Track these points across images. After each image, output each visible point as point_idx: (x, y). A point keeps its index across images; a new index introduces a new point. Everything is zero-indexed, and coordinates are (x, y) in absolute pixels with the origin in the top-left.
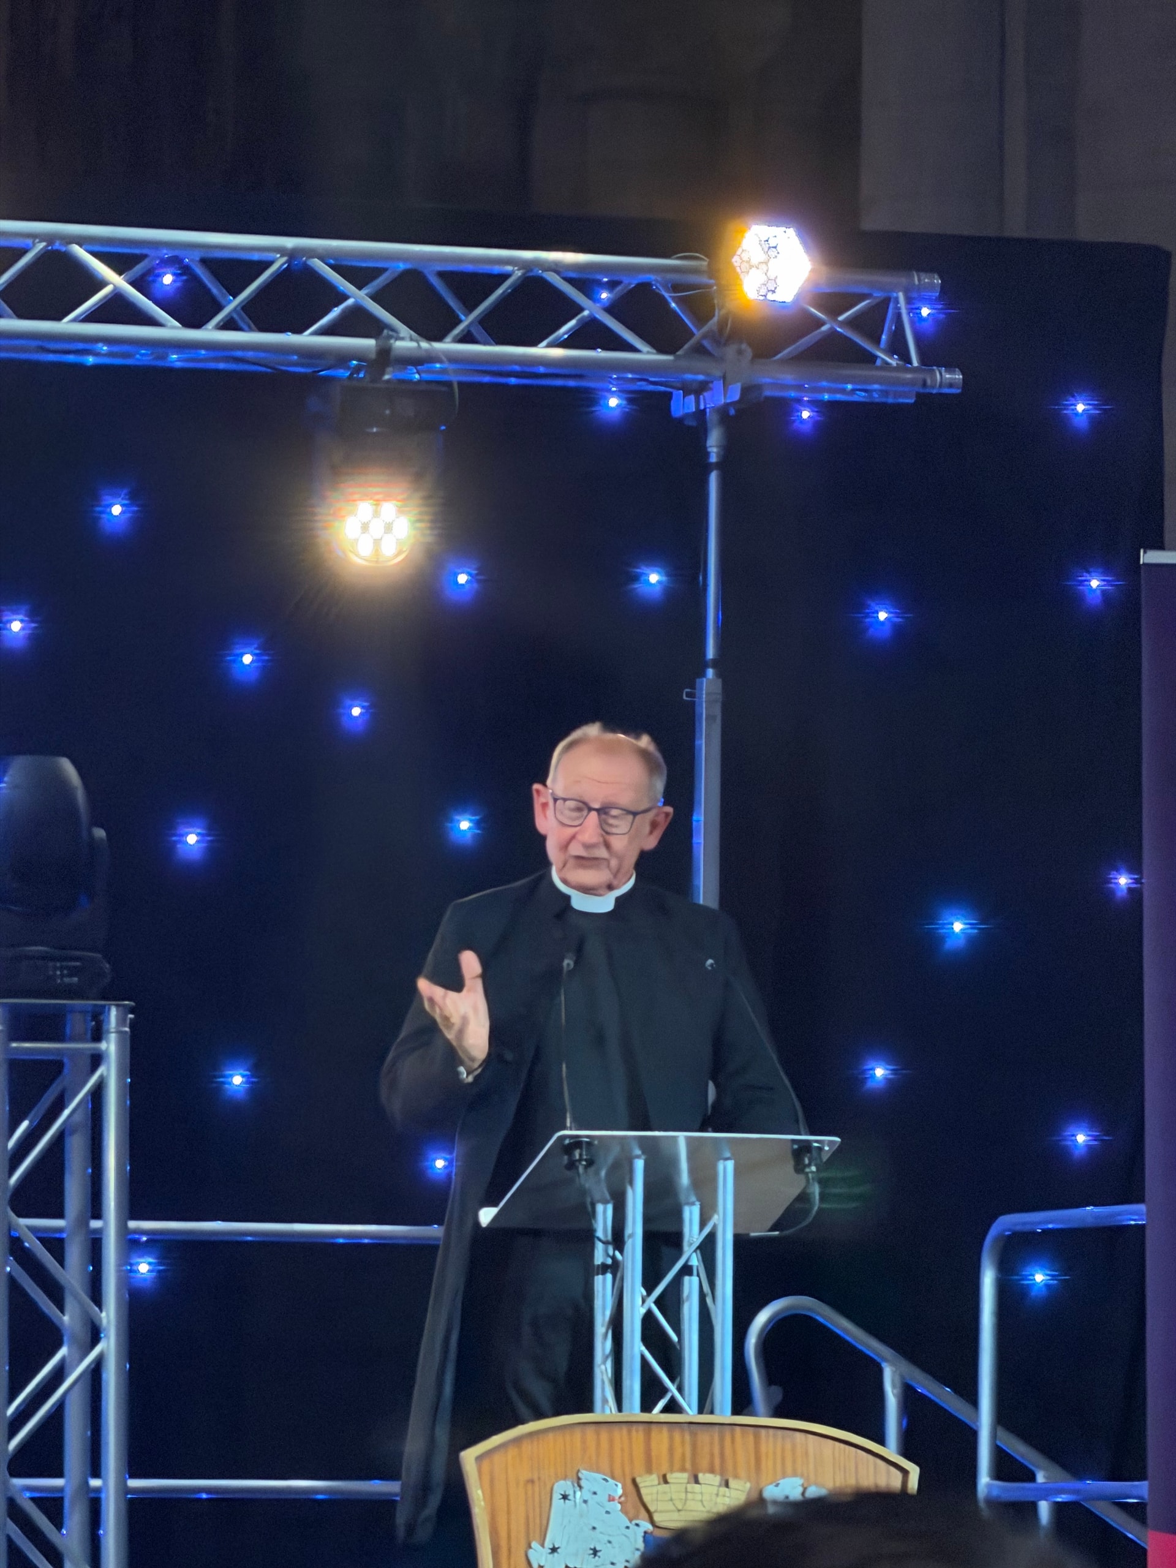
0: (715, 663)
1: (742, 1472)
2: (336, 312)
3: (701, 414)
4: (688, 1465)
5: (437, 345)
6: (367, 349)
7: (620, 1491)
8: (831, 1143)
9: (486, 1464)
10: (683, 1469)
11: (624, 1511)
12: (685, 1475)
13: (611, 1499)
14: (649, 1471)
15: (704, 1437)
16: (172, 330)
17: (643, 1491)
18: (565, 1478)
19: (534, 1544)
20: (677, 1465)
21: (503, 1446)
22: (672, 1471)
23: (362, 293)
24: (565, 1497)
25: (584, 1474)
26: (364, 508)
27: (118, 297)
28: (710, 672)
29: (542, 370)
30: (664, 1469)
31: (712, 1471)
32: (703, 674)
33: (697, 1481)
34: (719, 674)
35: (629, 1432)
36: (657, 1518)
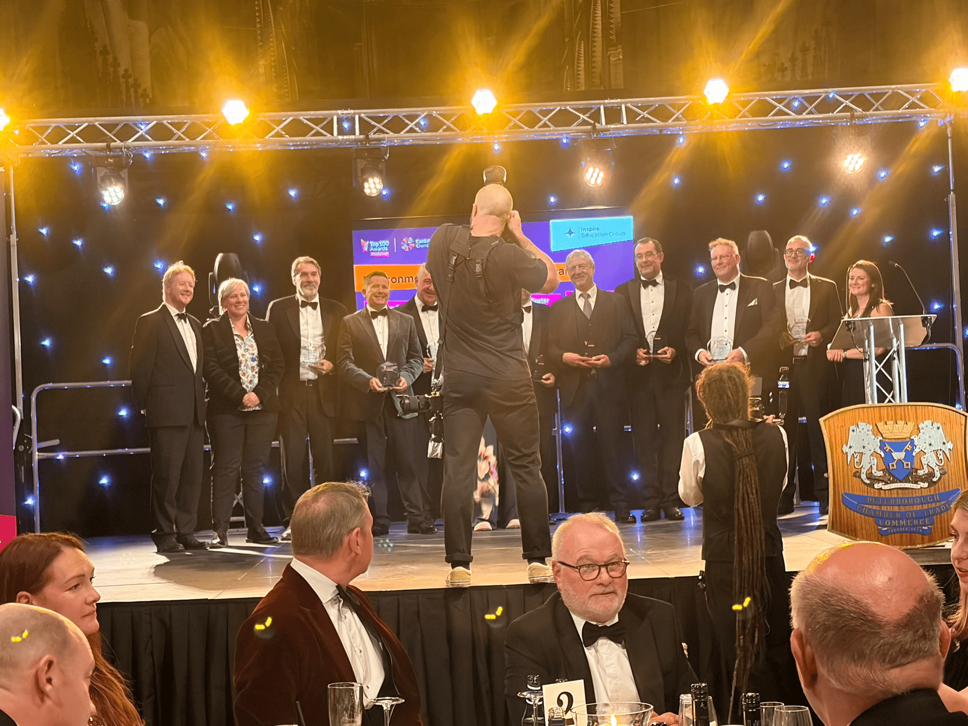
0: (953, 190)
1: (911, 419)
2: (842, 106)
3: (945, 124)
4: (894, 418)
5: (867, 113)
6: (848, 115)
7: (871, 428)
8: (934, 317)
9: (827, 422)
10: (892, 420)
11: (873, 434)
12: (892, 422)
13: (868, 431)
14: (881, 421)
15: (898, 409)
16: (794, 116)
17: (879, 428)
18: (853, 425)
19: (844, 446)
20: (890, 418)
21: (833, 416)
22: (888, 420)
23: (847, 102)
24: (853, 431)
25: (859, 423)
26: (849, 157)
27: (780, 110)
28: (952, 193)
29: (908, 115)
30: (886, 420)
31: (901, 419)
32: (950, 193)
33: (897, 423)
34: (955, 193)
35: (874, 409)
36: (883, 435)
